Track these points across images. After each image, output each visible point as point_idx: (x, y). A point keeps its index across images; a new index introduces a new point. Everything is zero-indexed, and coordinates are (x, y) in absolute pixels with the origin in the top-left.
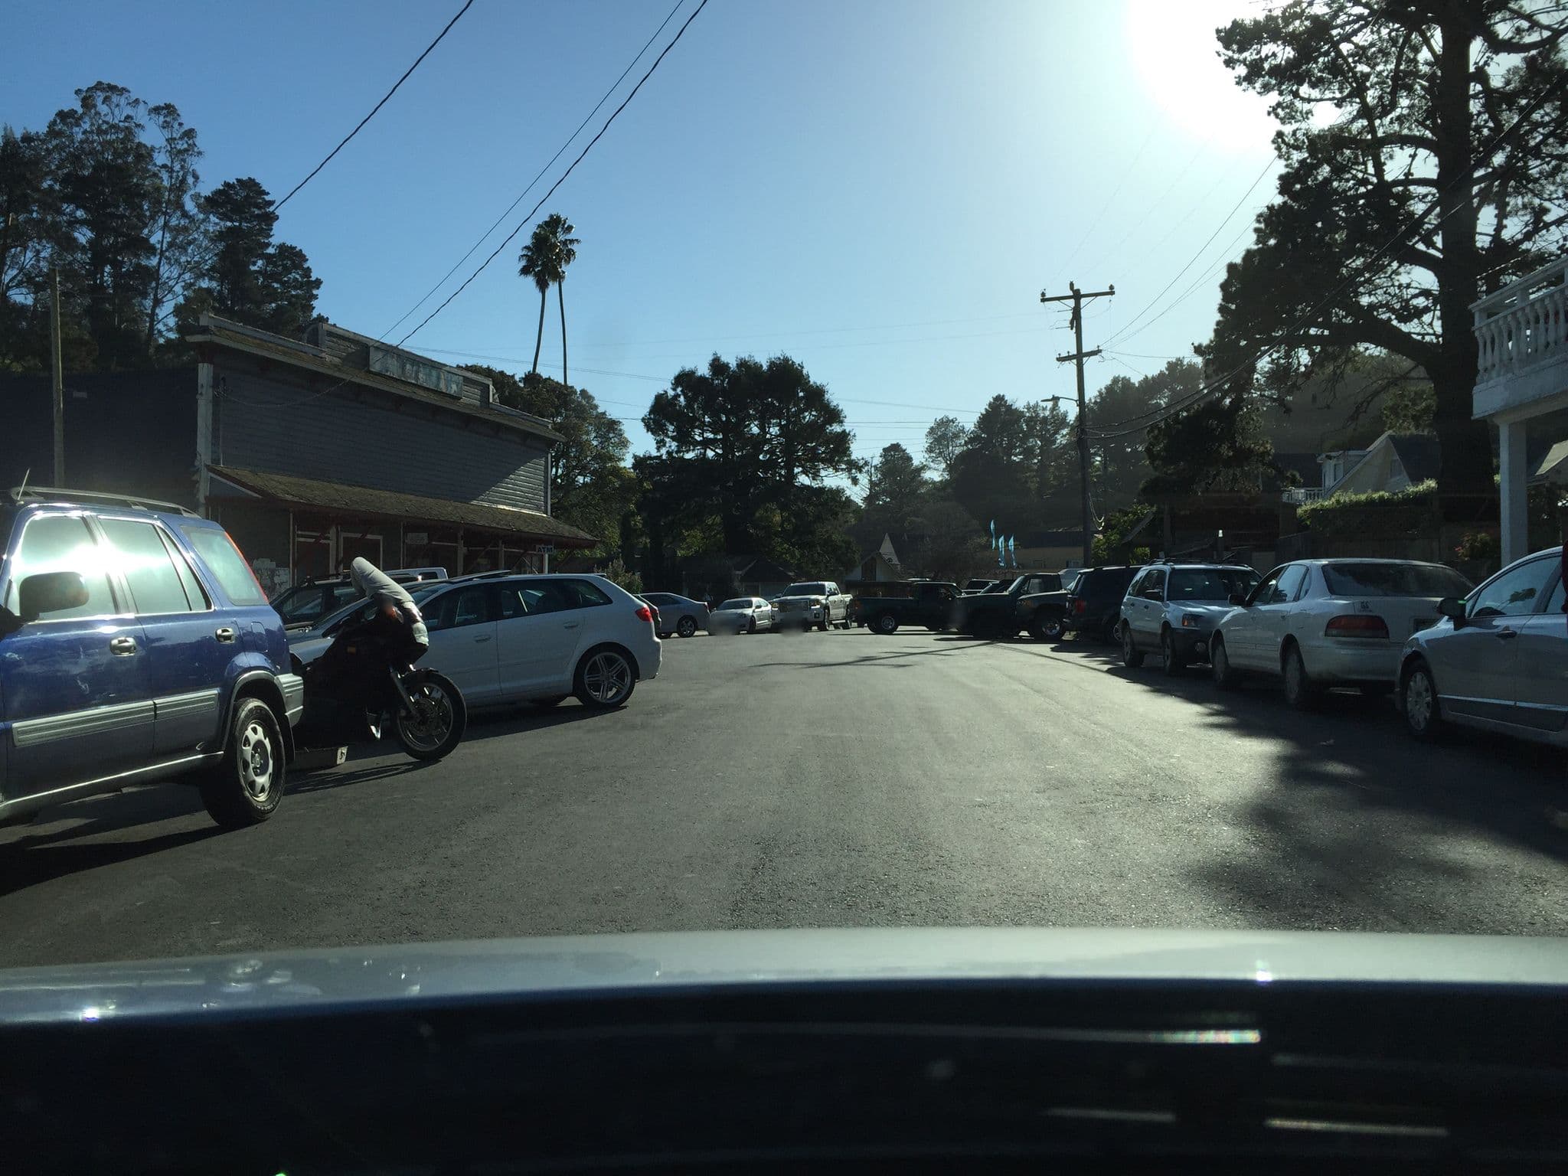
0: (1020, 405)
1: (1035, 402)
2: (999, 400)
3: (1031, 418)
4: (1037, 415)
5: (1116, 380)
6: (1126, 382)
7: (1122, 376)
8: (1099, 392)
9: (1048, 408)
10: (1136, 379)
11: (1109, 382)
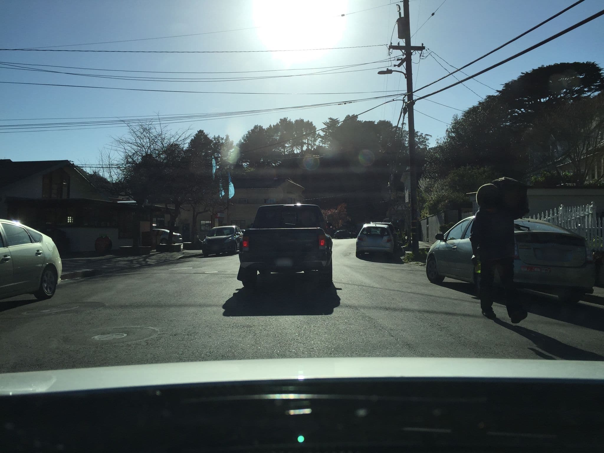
0: (211, 136)
1: (218, 136)
2: (201, 132)
3: (216, 143)
4: (219, 142)
5: (256, 127)
6: (261, 127)
7: (259, 125)
8: (248, 132)
9: (224, 139)
10: (265, 126)
11: (253, 128)
